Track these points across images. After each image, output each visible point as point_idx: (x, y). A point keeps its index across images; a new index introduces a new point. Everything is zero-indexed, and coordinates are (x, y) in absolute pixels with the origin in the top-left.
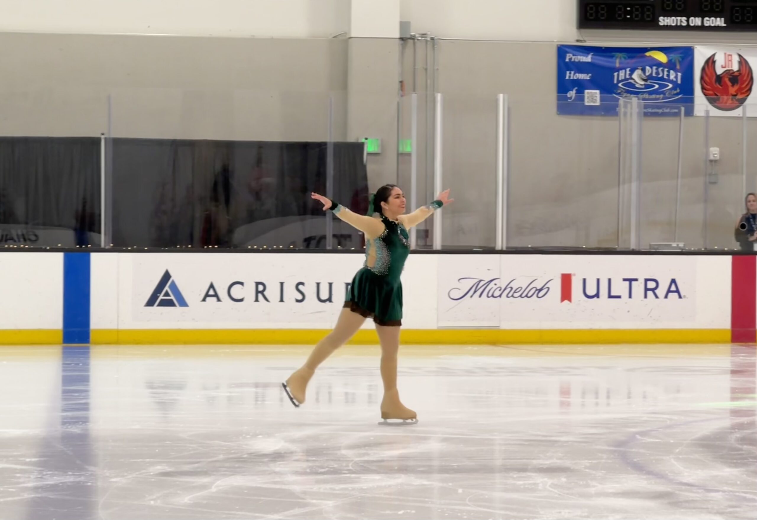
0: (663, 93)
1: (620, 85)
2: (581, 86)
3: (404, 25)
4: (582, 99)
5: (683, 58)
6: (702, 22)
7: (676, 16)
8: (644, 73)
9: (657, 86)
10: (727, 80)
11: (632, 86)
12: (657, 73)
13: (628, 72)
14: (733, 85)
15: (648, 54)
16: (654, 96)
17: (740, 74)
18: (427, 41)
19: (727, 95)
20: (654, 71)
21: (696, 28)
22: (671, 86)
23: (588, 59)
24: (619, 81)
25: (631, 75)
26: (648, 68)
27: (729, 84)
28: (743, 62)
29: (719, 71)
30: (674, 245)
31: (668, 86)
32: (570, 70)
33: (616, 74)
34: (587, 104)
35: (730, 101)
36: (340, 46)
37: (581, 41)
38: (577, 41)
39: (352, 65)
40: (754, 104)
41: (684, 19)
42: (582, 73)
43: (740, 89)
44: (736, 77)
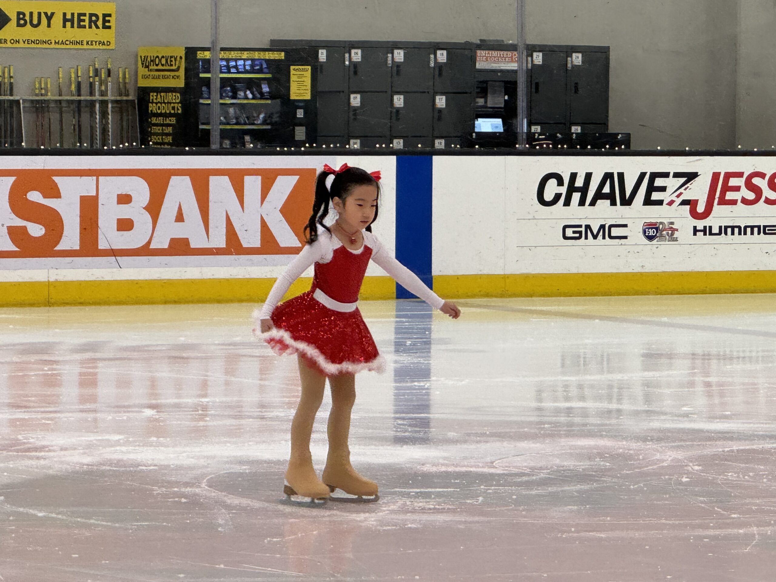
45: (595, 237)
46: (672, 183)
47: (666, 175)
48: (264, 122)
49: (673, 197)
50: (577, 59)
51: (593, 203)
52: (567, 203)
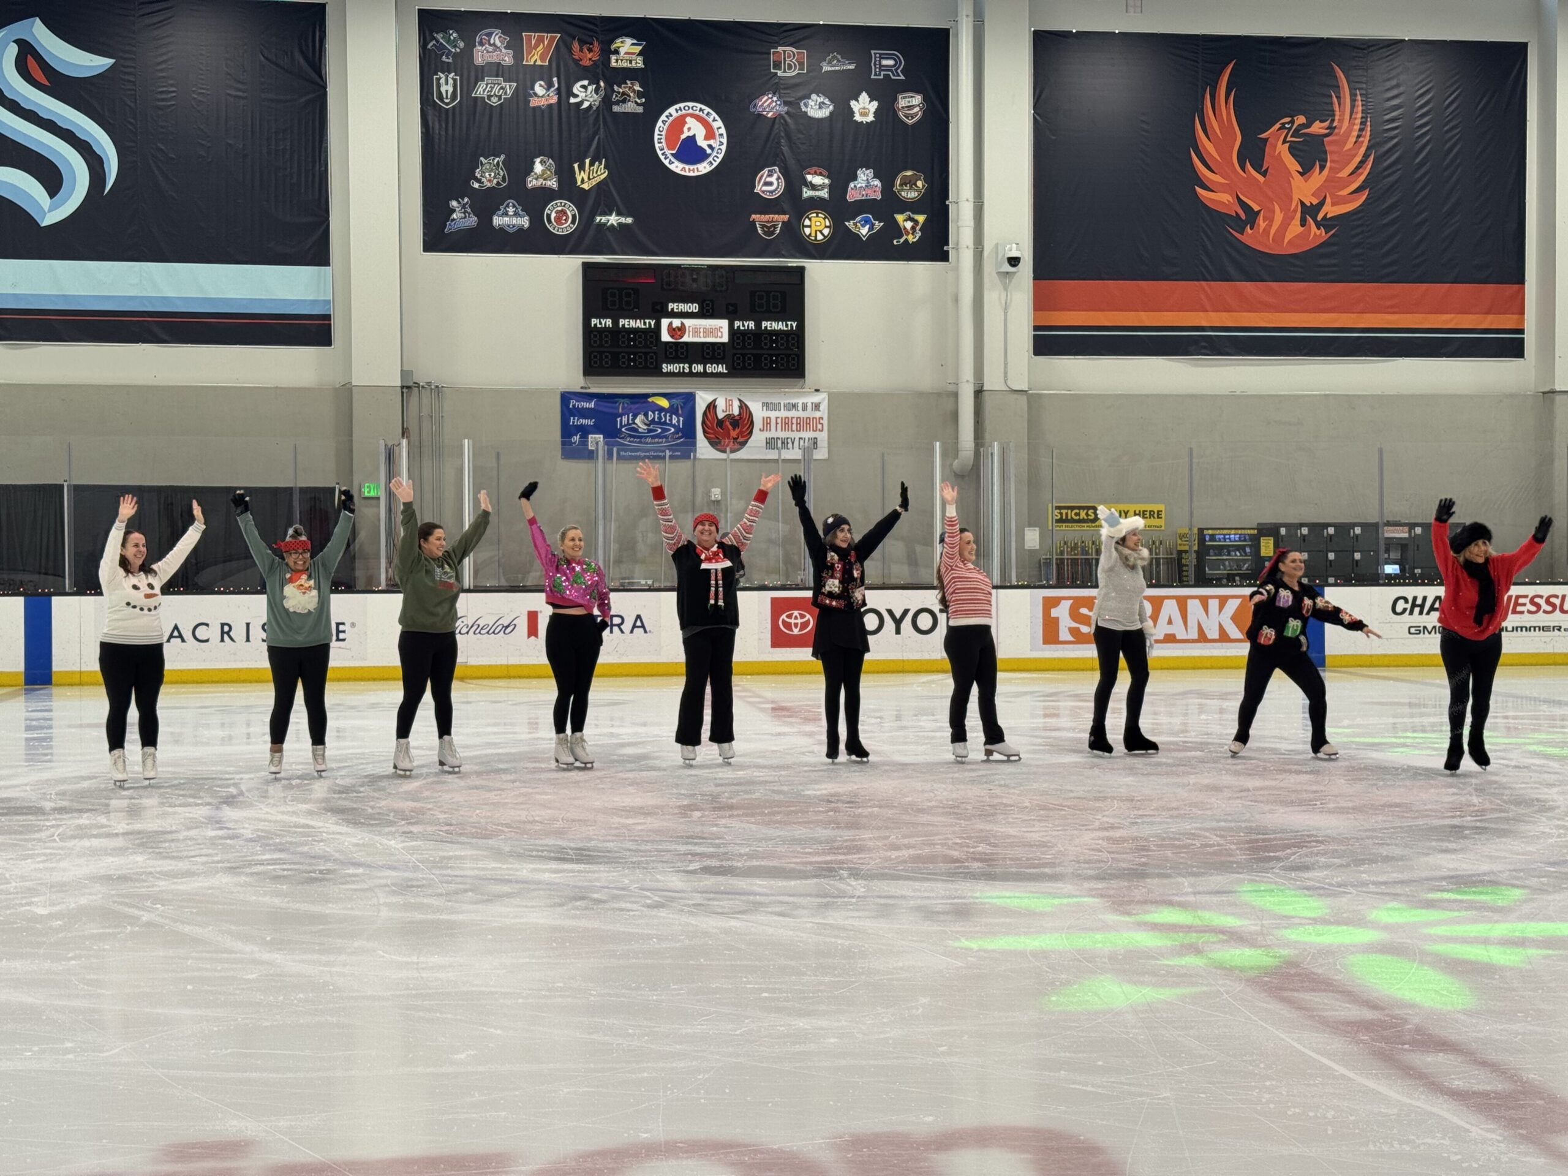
0: (666, 437)
1: (623, 430)
2: (584, 431)
3: (404, 375)
4: (586, 444)
5: (684, 403)
6: (705, 368)
7: (678, 363)
8: (647, 419)
9: (660, 430)
10: (728, 424)
11: (636, 430)
12: (660, 418)
13: (631, 418)
14: (734, 429)
15: (650, 400)
16: (656, 440)
17: (741, 418)
18: (431, 389)
19: (729, 438)
20: (657, 416)
21: (698, 375)
22: (673, 430)
23: (593, 405)
24: (621, 426)
25: (633, 420)
26: (650, 413)
27: (730, 427)
28: (743, 406)
29: (721, 415)
30: (643, 582)
31: (670, 430)
32: (574, 416)
33: (619, 419)
34: (590, 448)
35: (732, 444)
36: (345, 395)
37: (586, 388)
38: (582, 388)
39: (355, 413)
40: (756, 446)
41: (686, 366)
42: (585, 417)
43: (741, 432)
44: (738, 420)
45: (1430, 633)
48: (1247, 569)
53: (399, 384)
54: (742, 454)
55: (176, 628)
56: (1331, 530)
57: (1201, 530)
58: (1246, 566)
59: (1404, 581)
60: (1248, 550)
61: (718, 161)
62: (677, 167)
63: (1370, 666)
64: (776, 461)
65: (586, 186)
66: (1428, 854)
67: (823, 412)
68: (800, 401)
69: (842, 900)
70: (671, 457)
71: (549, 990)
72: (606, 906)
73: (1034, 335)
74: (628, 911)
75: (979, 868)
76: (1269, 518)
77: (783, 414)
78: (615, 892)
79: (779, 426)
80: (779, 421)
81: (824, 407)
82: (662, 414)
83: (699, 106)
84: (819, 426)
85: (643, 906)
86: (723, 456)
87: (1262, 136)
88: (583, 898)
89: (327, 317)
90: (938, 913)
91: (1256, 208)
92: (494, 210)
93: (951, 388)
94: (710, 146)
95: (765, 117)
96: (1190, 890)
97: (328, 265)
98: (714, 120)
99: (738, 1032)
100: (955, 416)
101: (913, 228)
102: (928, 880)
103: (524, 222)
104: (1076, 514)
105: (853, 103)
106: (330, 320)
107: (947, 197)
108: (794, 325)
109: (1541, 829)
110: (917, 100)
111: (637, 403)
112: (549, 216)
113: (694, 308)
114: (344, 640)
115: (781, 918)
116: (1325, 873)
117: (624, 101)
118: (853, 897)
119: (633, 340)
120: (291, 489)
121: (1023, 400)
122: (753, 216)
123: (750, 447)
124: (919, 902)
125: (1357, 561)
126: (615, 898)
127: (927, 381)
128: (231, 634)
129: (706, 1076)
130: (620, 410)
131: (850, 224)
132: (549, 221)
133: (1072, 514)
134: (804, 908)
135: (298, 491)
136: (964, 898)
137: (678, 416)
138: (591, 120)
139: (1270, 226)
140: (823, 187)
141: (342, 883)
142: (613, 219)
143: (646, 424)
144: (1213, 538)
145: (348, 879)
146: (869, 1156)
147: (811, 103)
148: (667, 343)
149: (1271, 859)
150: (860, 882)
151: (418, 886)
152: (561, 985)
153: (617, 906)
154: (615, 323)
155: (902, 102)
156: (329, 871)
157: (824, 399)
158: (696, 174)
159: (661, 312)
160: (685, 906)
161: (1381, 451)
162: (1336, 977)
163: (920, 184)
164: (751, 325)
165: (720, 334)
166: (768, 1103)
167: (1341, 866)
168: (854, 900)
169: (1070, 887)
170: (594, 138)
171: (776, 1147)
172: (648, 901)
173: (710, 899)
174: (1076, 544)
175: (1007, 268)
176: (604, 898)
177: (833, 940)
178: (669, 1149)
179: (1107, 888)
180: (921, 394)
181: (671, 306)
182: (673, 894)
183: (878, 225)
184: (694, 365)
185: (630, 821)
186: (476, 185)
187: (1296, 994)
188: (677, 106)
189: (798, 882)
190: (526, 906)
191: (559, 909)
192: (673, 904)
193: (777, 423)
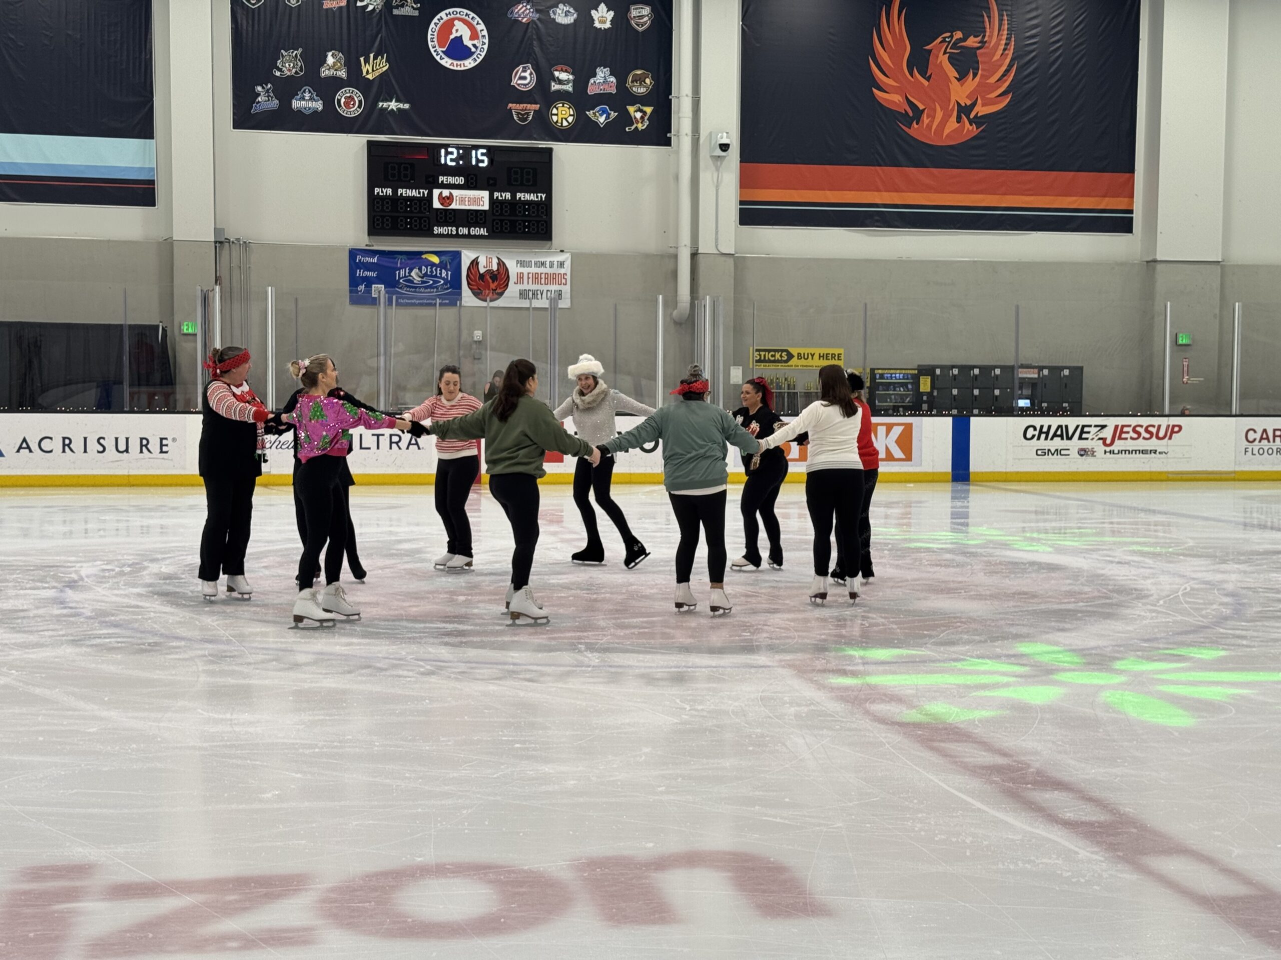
0: (436, 288)
1: (401, 281)
2: (369, 282)
3: (217, 231)
4: (370, 292)
5: (452, 260)
6: (469, 231)
7: (447, 227)
9: (431, 282)
10: (488, 277)
11: (412, 282)
12: (432, 272)
13: (407, 271)
14: (493, 282)
15: (424, 256)
16: (429, 290)
17: (499, 273)
18: (240, 244)
19: (489, 289)
20: (429, 270)
21: (464, 236)
22: (442, 282)
23: (375, 260)
24: (400, 278)
25: (410, 273)
26: (423, 267)
27: (490, 281)
28: (501, 264)
29: (482, 270)
31: (440, 282)
32: (360, 269)
33: (397, 272)
34: (373, 296)
35: (491, 294)
36: (167, 247)
37: (370, 246)
38: (367, 245)
39: (177, 263)
40: (511, 297)
41: (454, 228)
42: (370, 271)
43: (499, 285)
44: (496, 275)
45: (1053, 455)
46: (1093, 430)
47: (1090, 426)
48: (909, 402)
49: (1094, 436)
50: (1066, 372)
51: (1052, 439)
52: (1039, 439)
53: (213, 240)
54: (500, 303)
55: (24, 440)
56: (977, 371)
57: (872, 370)
58: (908, 399)
59: (1034, 413)
60: (910, 386)
61: (481, 58)
62: (447, 62)
63: (1005, 481)
64: (528, 309)
65: (370, 77)
66: (1048, 633)
67: (567, 269)
68: (548, 260)
69: (580, 669)
70: (441, 304)
71: (340, 742)
72: (388, 673)
73: (740, 209)
74: (406, 677)
75: (691, 643)
76: (927, 361)
77: (534, 270)
78: (395, 662)
79: (530, 280)
80: (530, 275)
81: (568, 264)
82: (434, 269)
83: (466, 11)
84: (564, 281)
85: (418, 673)
86: (484, 304)
87: (926, 48)
88: (369, 667)
89: (152, 182)
90: (658, 679)
91: (921, 107)
92: (293, 95)
93: (672, 251)
94: (474, 46)
95: (521, 22)
96: (860, 661)
97: (152, 138)
98: (478, 24)
99: (495, 776)
100: (675, 274)
101: (642, 118)
102: (649, 652)
103: (319, 105)
104: (772, 356)
105: (593, 12)
106: (154, 185)
107: (671, 94)
108: (544, 196)
109: (1138, 613)
110: (646, 11)
111: (412, 259)
112: (339, 101)
113: (461, 180)
114: (166, 452)
115: (530, 684)
116: (967, 647)
117: (402, 6)
118: (589, 666)
119: (410, 206)
120: (120, 327)
121: (731, 261)
122: (510, 105)
123: (507, 297)
124: (643, 671)
125: (997, 397)
126: (395, 667)
127: (651, 244)
128: (71, 446)
129: (469, 811)
130: (399, 265)
131: (590, 114)
132: (340, 106)
133: (769, 356)
134: (549, 675)
135: (127, 328)
136: (679, 667)
137: (447, 270)
138: (375, 20)
139: (932, 122)
140: (568, 81)
141: (167, 654)
142: (393, 105)
143: (420, 277)
144: (882, 376)
145: (173, 650)
146: (601, 874)
147: (559, 11)
148: (438, 210)
149: (925, 636)
150: (595, 654)
151: (230, 657)
152: (350, 737)
153: (395, 673)
154: (395, 192)
155: (634, 12)
156: (156, 644)
157: (567, 259)
158: (463, 68)
159: (434, 183)
160: (453, 673)
161: (1017, 307)
162: (976, 731)
163: (648, 81)
164: (508, 196)
165: (481, 203)
166: (520, 833)
167: (980, 642)
168: (590, 669)
169: (763, 658)
170: (377, 36)
171: (526, 868)
172: (422, 670)
173: (472, 668)
174: (771, 380)
175: (719, 152)
176: (386, 667)
177: (573, 701)
178: (440, 870)
179: (794, 660)
180: (647, 256)
181: (441, 179)
182: (442, 664)
183: (613, 115)
184: (460, 228)
185: (405, 604)
186: (278, 74)
187: (942, 745)
188: (447, 11)
189: (545, 654)
190: (321, 674)
191: (348, 676)
192: (442, 672)
193: (528, 278)
